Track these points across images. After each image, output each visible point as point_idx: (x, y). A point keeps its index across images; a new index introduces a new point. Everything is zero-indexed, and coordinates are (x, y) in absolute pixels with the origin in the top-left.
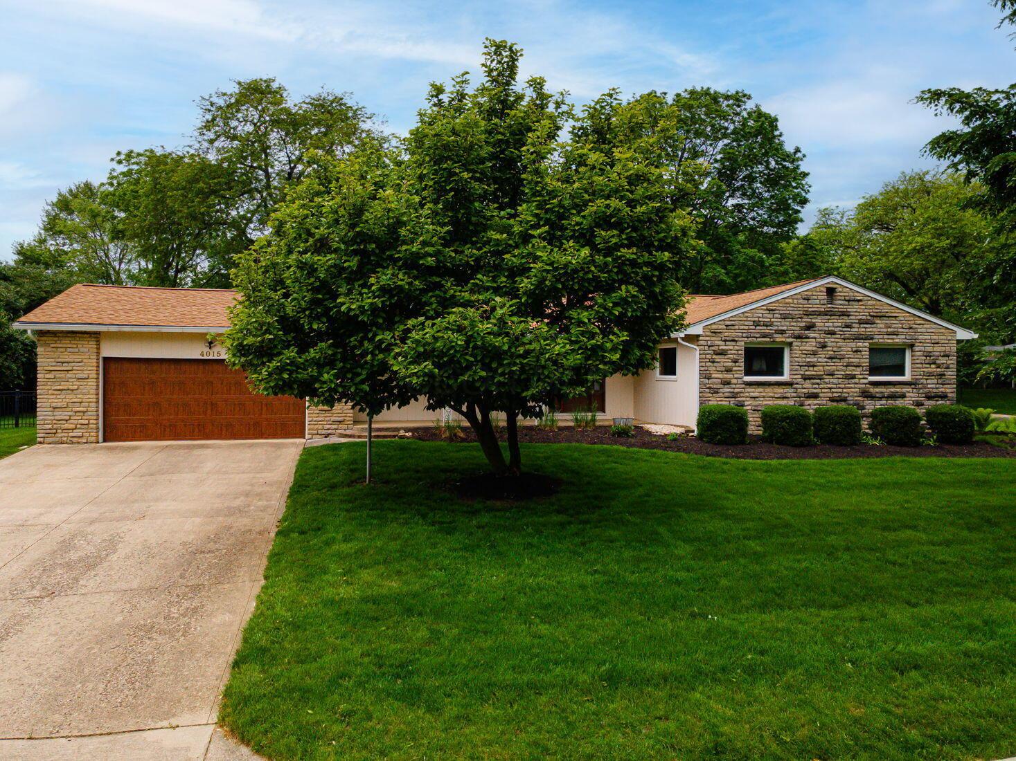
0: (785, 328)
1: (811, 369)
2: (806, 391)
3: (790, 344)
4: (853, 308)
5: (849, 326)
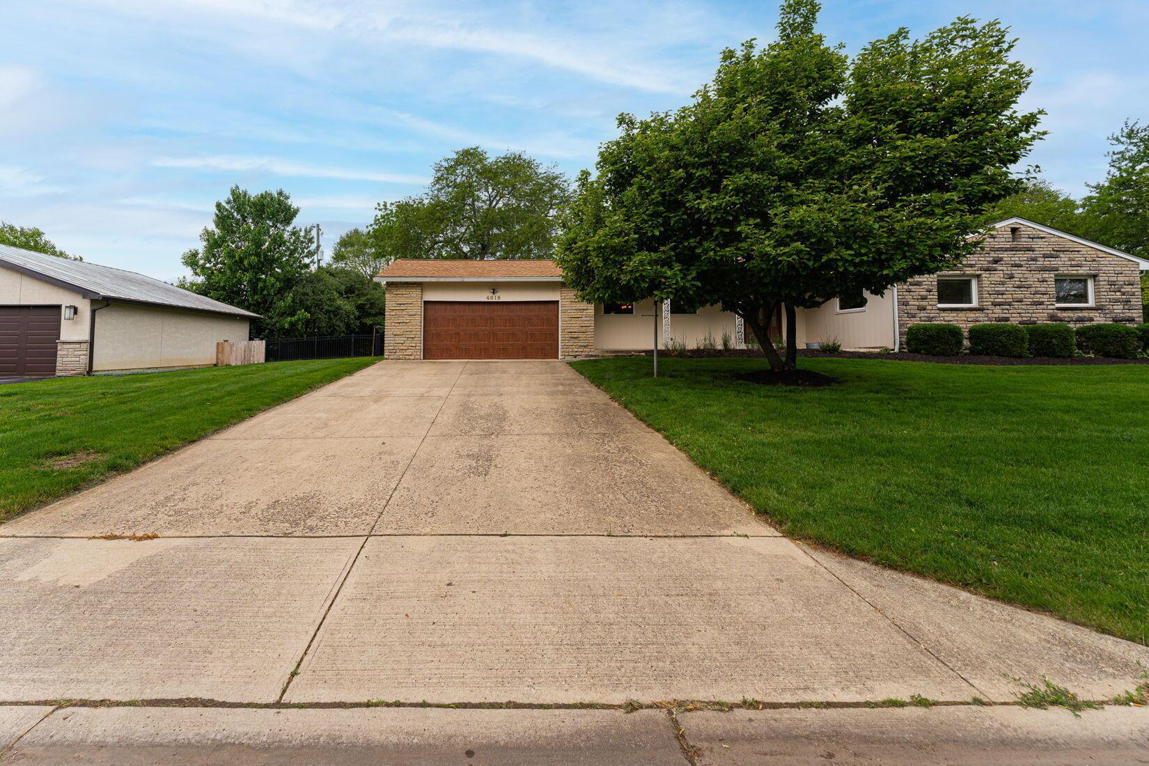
0: (974, 262)
1: (1000, 296)
2: (997, 315)
3: (978, 276)
4: (1037, 244)
5: (1034, 259)
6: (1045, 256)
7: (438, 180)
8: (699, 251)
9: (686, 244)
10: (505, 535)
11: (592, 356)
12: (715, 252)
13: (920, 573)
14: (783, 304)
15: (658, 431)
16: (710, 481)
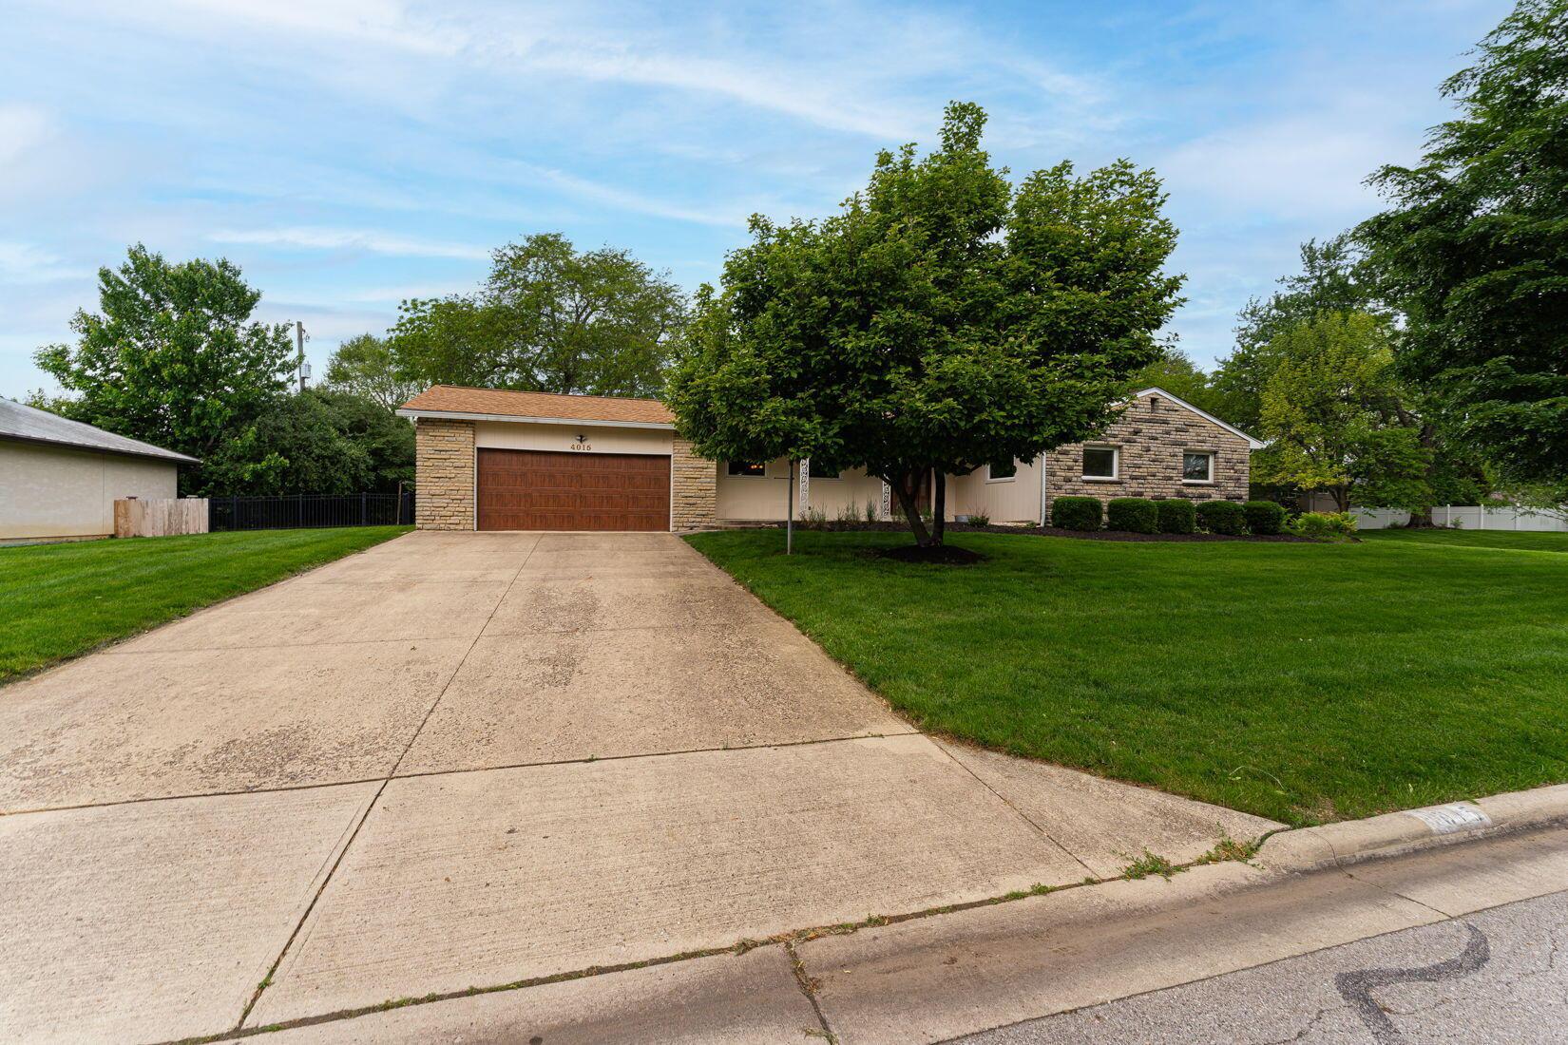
0: (1117, 433)
1: (1137, 470)
2: (1132, 490)
3: (1120, 447)
4: (1173, 417)
5: (1168, 433)
6: (1177, 430)
7: (500, 275)
8: (842, 401)
9: (828, 391)
10: (591, 760)
11: (712, 527)
12: (861, 404)
13: (1047, 760)
14: (933, 469)
15: (789, 619)
16: (845, 675)
